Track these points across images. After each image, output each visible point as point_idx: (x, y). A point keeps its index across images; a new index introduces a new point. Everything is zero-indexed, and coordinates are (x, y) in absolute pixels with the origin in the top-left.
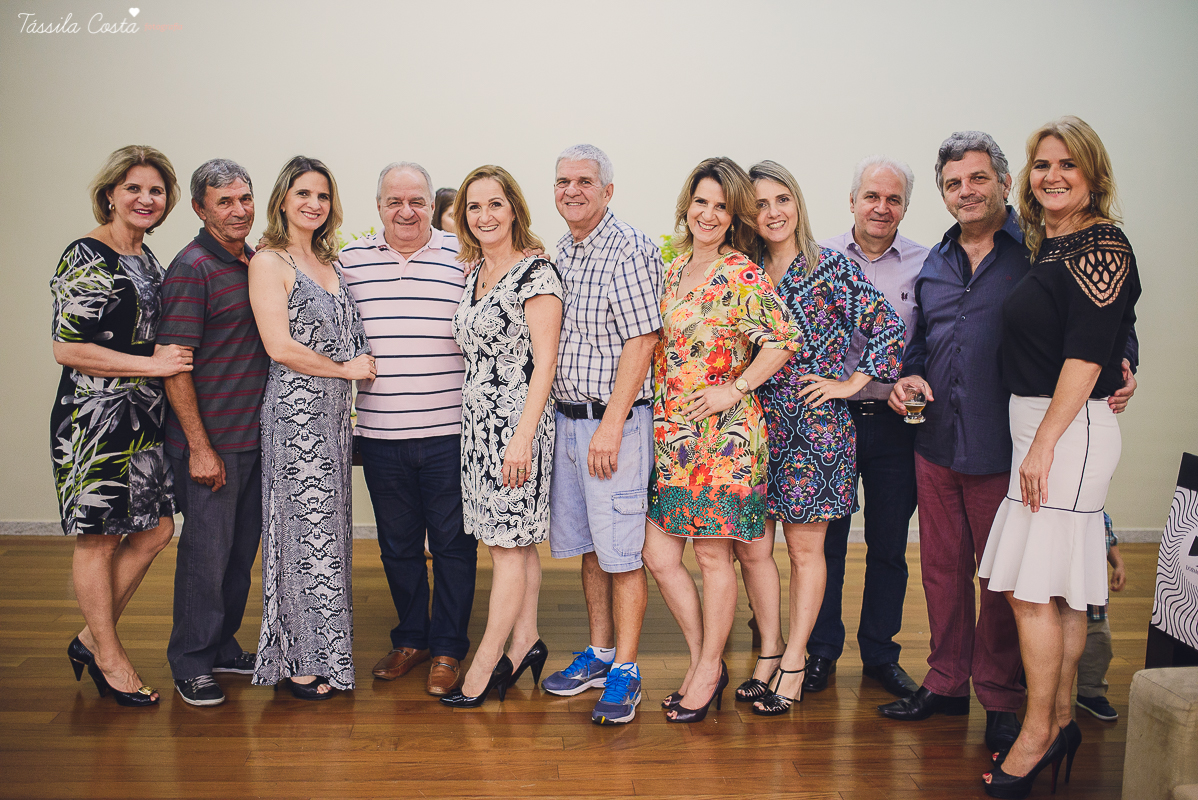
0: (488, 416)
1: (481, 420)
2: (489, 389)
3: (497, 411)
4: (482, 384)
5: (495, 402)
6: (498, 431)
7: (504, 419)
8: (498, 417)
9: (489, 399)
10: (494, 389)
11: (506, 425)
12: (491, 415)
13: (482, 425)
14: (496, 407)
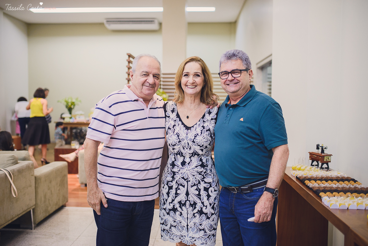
0: (199, 183)
1: (195, 185)
2: (200, 169)
3: (205, 180)
4: (196, 167)
5: (203, 175)
6: (206, 189)
7: (209, 183)
8: (205, 183)
9: (200, 174)
10: (202, 169)
11: (211, 186)
12: (201, 182)
13: (195, 187)
14: (204, 178)
